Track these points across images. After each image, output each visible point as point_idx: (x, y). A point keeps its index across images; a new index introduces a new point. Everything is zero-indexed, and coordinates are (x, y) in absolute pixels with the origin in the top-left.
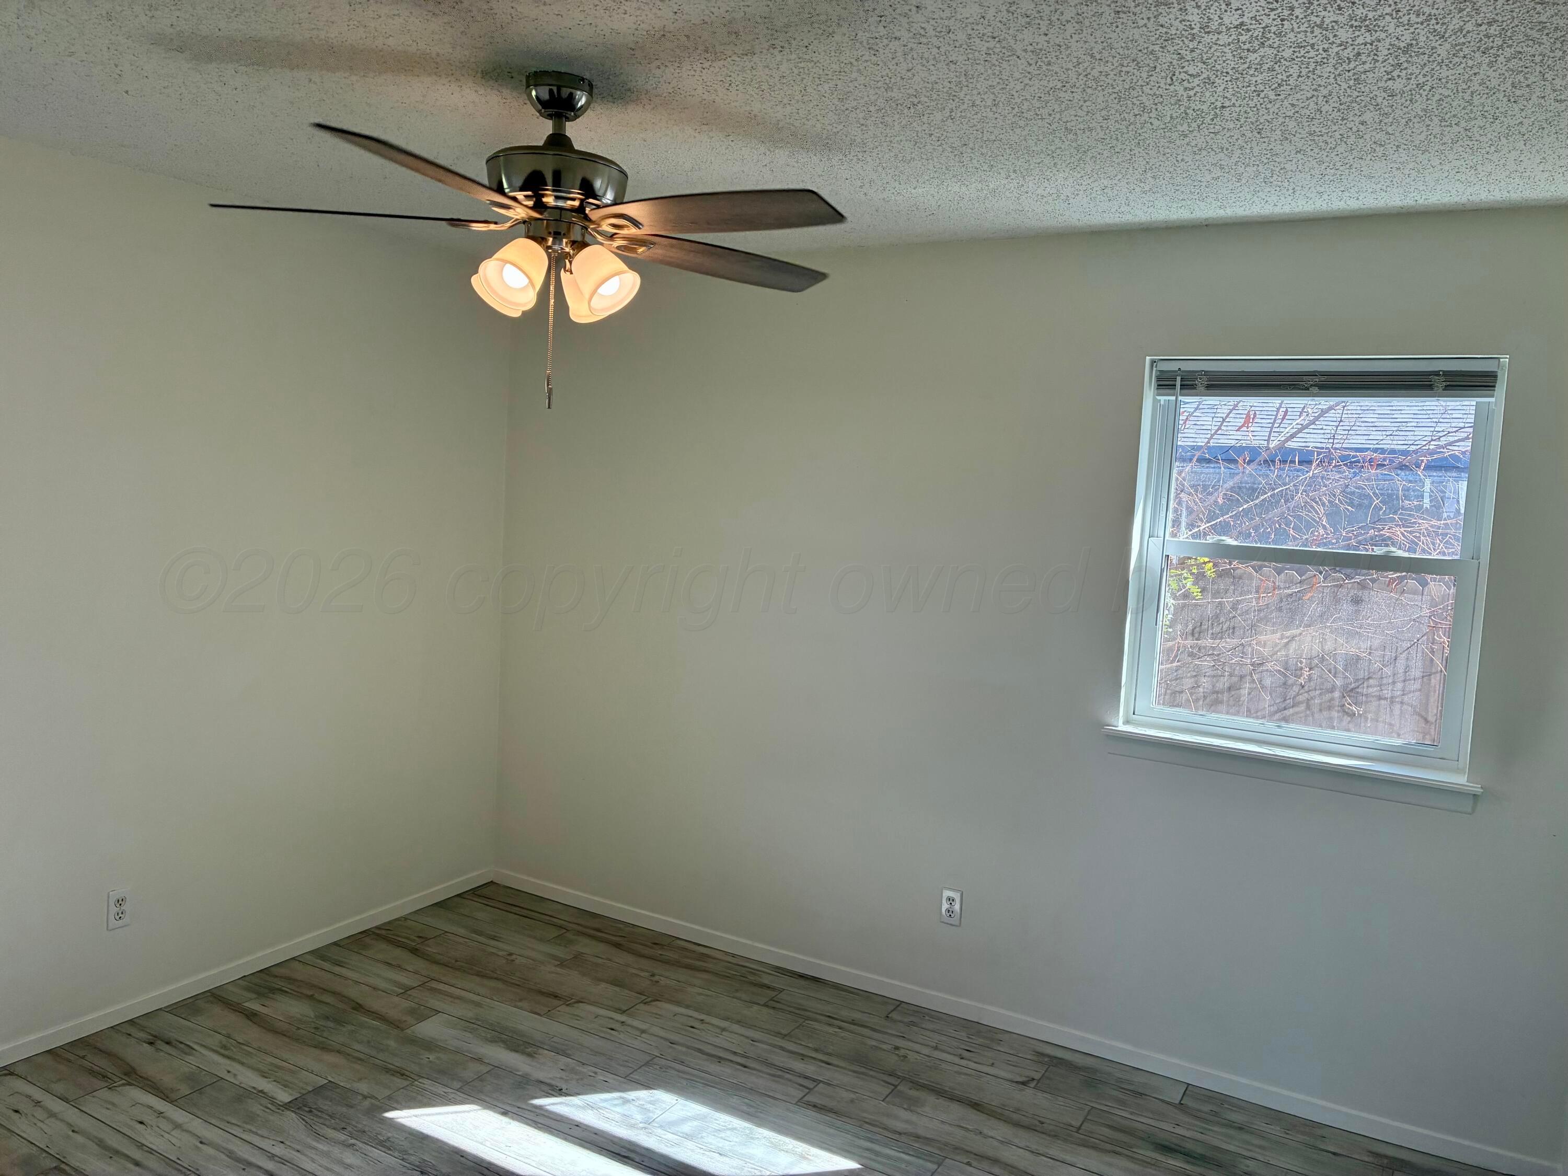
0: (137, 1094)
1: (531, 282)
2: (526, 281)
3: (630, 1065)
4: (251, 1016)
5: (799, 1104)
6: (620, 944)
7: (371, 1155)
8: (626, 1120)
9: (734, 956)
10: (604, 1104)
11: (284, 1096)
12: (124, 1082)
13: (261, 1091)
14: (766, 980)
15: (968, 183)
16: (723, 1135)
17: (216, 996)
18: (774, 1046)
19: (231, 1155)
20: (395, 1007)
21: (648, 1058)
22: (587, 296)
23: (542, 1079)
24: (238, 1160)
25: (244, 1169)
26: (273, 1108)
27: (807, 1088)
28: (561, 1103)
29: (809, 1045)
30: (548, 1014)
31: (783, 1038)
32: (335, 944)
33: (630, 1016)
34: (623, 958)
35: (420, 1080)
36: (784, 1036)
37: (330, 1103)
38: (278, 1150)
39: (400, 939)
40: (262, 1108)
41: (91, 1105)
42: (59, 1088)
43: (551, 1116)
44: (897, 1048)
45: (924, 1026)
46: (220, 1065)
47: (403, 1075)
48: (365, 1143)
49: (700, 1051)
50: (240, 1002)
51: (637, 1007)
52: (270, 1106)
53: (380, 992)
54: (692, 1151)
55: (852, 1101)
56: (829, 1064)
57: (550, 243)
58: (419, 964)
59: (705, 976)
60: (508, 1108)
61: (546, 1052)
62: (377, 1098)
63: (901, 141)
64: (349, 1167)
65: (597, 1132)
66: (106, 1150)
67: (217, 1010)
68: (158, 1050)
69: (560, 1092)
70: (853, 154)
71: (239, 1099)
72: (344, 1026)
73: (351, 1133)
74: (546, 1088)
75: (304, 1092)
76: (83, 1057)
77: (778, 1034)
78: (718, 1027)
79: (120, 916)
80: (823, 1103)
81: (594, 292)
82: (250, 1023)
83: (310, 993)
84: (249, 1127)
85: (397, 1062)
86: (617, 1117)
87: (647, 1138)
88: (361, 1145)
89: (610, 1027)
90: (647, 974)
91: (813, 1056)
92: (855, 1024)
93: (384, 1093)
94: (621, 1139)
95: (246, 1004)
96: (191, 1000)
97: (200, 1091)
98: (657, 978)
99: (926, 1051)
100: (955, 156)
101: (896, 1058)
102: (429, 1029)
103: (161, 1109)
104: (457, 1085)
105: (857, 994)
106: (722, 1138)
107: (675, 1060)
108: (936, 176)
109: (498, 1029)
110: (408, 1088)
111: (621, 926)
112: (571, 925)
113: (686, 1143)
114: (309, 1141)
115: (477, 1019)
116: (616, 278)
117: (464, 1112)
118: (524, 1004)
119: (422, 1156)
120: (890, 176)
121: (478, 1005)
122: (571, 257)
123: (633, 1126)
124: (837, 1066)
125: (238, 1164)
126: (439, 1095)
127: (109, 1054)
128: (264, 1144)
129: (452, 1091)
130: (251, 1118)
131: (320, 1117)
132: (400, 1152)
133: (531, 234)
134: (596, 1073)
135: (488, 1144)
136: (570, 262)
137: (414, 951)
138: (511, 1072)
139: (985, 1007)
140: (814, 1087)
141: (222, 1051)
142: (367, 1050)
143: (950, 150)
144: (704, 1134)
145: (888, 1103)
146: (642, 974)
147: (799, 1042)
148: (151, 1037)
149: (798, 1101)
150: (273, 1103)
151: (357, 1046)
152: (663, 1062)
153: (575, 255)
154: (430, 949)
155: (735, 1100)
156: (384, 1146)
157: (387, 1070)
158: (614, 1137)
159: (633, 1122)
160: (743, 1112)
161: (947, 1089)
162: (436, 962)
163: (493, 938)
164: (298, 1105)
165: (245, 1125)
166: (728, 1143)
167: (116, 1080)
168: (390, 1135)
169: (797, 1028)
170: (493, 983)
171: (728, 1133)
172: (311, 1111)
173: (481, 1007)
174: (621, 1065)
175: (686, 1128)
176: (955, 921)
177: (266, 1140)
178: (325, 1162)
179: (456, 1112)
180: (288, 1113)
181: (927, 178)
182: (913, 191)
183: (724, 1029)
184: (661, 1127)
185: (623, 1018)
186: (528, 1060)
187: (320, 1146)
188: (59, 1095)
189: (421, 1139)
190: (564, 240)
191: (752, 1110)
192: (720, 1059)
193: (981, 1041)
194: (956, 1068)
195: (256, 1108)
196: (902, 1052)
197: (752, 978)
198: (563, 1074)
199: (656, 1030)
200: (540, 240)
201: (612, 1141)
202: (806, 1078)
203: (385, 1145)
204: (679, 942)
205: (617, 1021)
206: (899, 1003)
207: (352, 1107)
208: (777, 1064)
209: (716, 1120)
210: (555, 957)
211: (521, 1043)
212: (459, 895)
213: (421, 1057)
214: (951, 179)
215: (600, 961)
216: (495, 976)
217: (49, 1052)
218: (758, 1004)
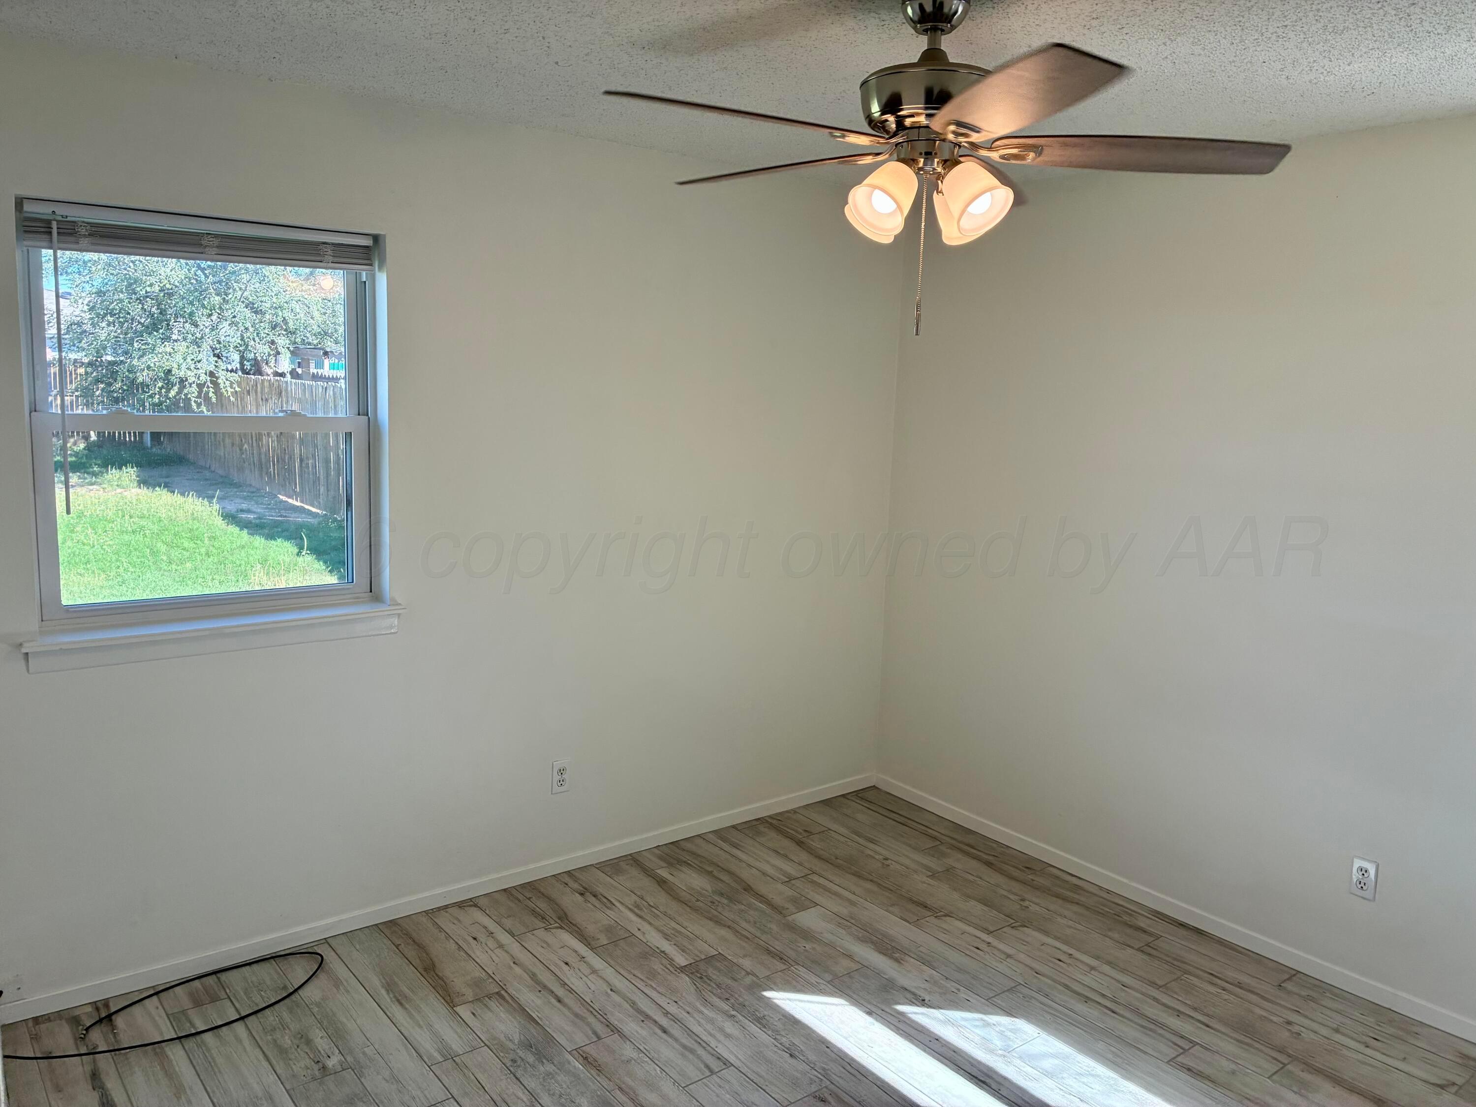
0: (566, 937)
1: (899, 207)
2: (894, 206)
3: (994, 988)
4: (662, 882)
5: (1171, 1063)
6: (992, 864)
7: (749, 1029)
8: (985, 1043)
9: (1108, 892)
10: (963, 1023)
11: (681, 960)
12: (557, 925)
13: (663, 952)
14: (1142, 923)
15: (1418, 52)
16: (1085, 1080)
17: (634, 860)
18: (1149, 996)
19: (633, 1004)
20: (778, 892)
21: (1013, 985)
22: (956, 215)
23: (906, 986)
24: (639, 1011)
25: (643, 1021)
26: (671, 969)
27: (1182, 1048)
28: (922, 1014)
29: (1187, 1002)
30: (916, 923)
31: (1158, 989)
32: (734, 827)
33: (999, 938)
34: (995, 878)
35: (795, 967)
36: (1159, 987)
37: (718, 974)
38: (672, 1009)
39: (789, 830)
40: (662, 967)
41: (532, 943)
42: (508, 923)
43: (913, 1025)
44: (1289, 1023)
45: (1324, 1003)
46: (632, 922)
47: (781, 959)
48: (744, 1017)
49: (1067, 987)
50: (653, 868)
51: (1004, 930)
52: (668, 966)
53: (768, 878)
54: (1052, 1090)
55: (1233, 1073)
56: (1208, 1026)
57: (921, 165)
58: (804, 856)
59: (1076, 908)
60: (874, 1009)
61: (912, 960)
62: (757, 976)
63: (1331, 8)
64: (728, 1036)
65: (956, 1051)
66: (537, 984)
67: (634, 872)
68: (586, 901)
69: (923, 1003)
70: (1271, 30)
71: (645, 956)
72: (735, 904)
73: (733, 1005)
74: (909, 996)
75: (698, 959)
76: (529, 899)
77: (1153, 984)
78: (1087, 965)
79: (561, 782)
80: (1199, 1068)
81: (963, 212)
82: (661, 889)
83: (710, 869)
84: (650, 982)
85: (778, 946)
86: (977, 1039)
87: (1006, 1067)
88: (741, 1018)
89: (975, 945)
90: (1017, 898)
91: (1191, 1014)
92: (1241, 988)
93: (762, 972)
94: (980, 1062)
95: (658, 871)
96: (616, 861)
97: (615, 943)
98: (1026, 903)
99: (1324, 1031)
100: (1400, 19)
101: (1287, 1034)
102: (808, 919)
103: (584, 954)
104: (828, 977)
105: (1245, 955)
106: (1084, 1083)
107: (1039, 991)
108: (1376, 46)
109: (870, 931)
110: (785, 971)
111: (995, 845)
112: (944, 838)
113: (1045, 1080)
114: (698, 1004)
115: (852, 918)
116: (988, 194)
117: (833, 1004)
118: (895, 909)
119: (792, 1039)
120: (1317, 53)
121: (852, 903)
122: (940, 177)
123: (992, 1052)
124: (1218, 1031)
125: (639, 1016)
126: (812, 984)
127: (549, 899)
128: (662, 1001)
129: (825, 983)
130: (652, 975)
131: (709, 985)
132: (773, 1031)
133: (902, 156)
134: (959, 990)
135: (851, 1039)
136: (942, 182)
137: (800, 843)
138: (878, 973)
139: (1400, 993)
140: (1190, 1049)
141: (636, 910)
142: (752, 930)
143: (1394, 12)
144: (1065, 1075)
145: (1273, 1081)
146: (1012, 897)
147: (1176, 996)
148: (581, 888)
149: (1170, 1060)
150: (672, 965)
151: (744, 924)
152: (1026, 991)
153: (946, 174)
154: (812, 843)
155: (1100, 1046)
156: (760, 1023)
157: (769, 952)
158: (972, 1058)
159: (992, 1046)
160: (1107, 1059)
161: (1346, 1077)
162: (819, 857)
163: (871, 841)
164: (692, 970)
165: (647, 981)
166: (1090, 1089)
167: (552, 922)
168: (766, 1013)
169: (1174, 980)
170: (868, 885)
171: (1091, 1079)
172: (701, 978)
173: (855, 906)
174: (984, 987)
175: (1047, 1064)
176: (1368, 894)
177: (663, 997)
178: (709, 1027)
179: (826, 1004)
180: (683, 976)
181: (1364, 50)
182: (1347, 68)
183: (1093, 968)
184: (1020, 1058)
185: (989, 939)
186: (895, 965)
187: (706, 1011)
188: (507, 929)
189: (793, 1022)
190: (936, 160)
191: (1119, 1060)
192: (1087, 1000)
193: (1392, 1031)
194: (1360, 1057)
195: (657, 967)
196: (1296, 1028)
197: (1126, 918)
198: (927, 985)
199: (1022, 957)
200: (909, 161)
201: (970, 1063)
202: (1182, 1037)
203: (761, 1021)
204: (1051, 869)
205: (983, 941)
206: (1294, 972)
207: (736, 980)
208: (1149, 1015)
209: (1079, 1062)
210: (928, 868)
211: (890, 947)
212: (843, 796)
213: (799, 945)
214: (1395, 48)
215: (971, 878)
216: (871, 877)
217: (505, 890)
218: (1132, 947)
